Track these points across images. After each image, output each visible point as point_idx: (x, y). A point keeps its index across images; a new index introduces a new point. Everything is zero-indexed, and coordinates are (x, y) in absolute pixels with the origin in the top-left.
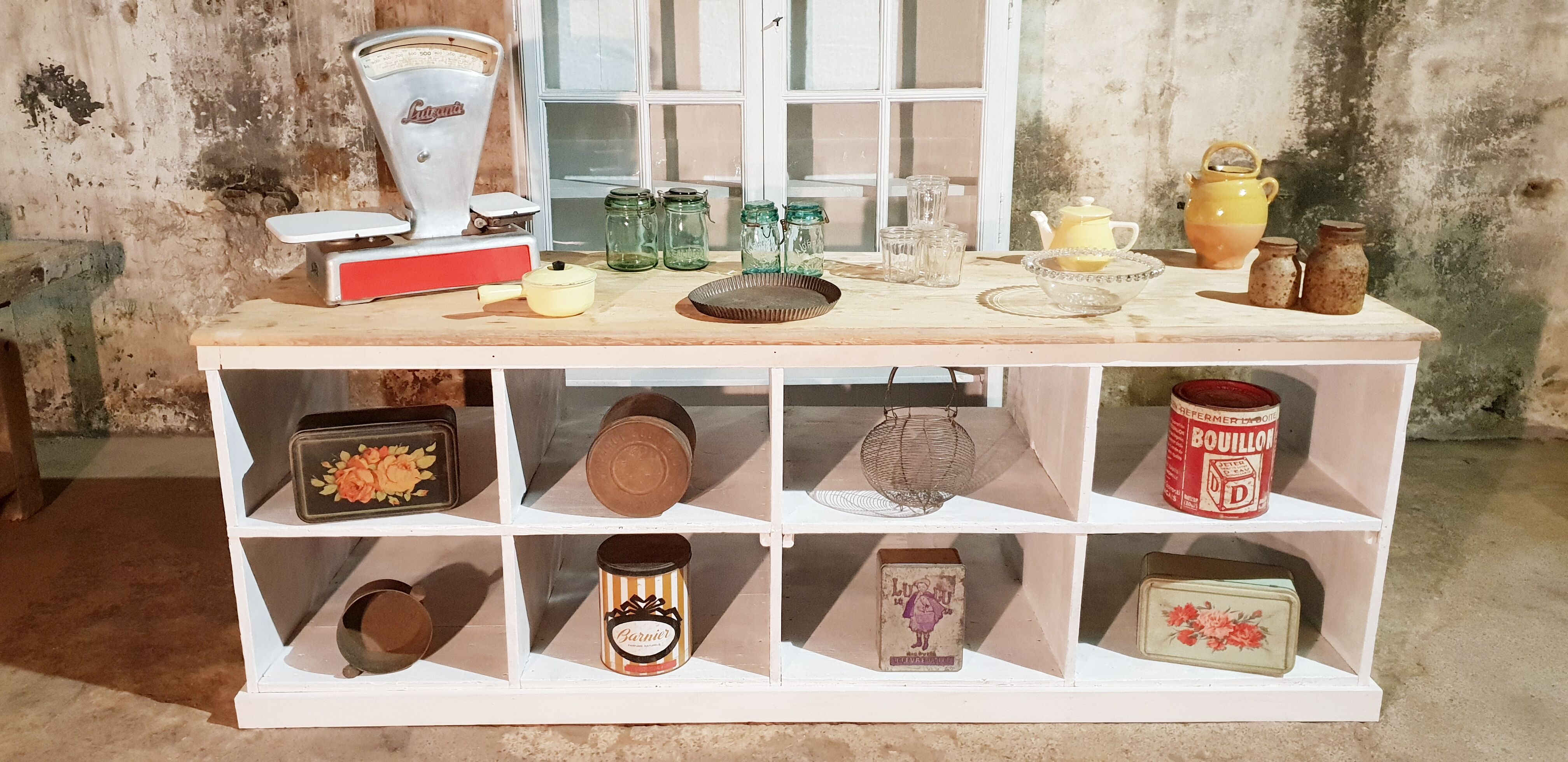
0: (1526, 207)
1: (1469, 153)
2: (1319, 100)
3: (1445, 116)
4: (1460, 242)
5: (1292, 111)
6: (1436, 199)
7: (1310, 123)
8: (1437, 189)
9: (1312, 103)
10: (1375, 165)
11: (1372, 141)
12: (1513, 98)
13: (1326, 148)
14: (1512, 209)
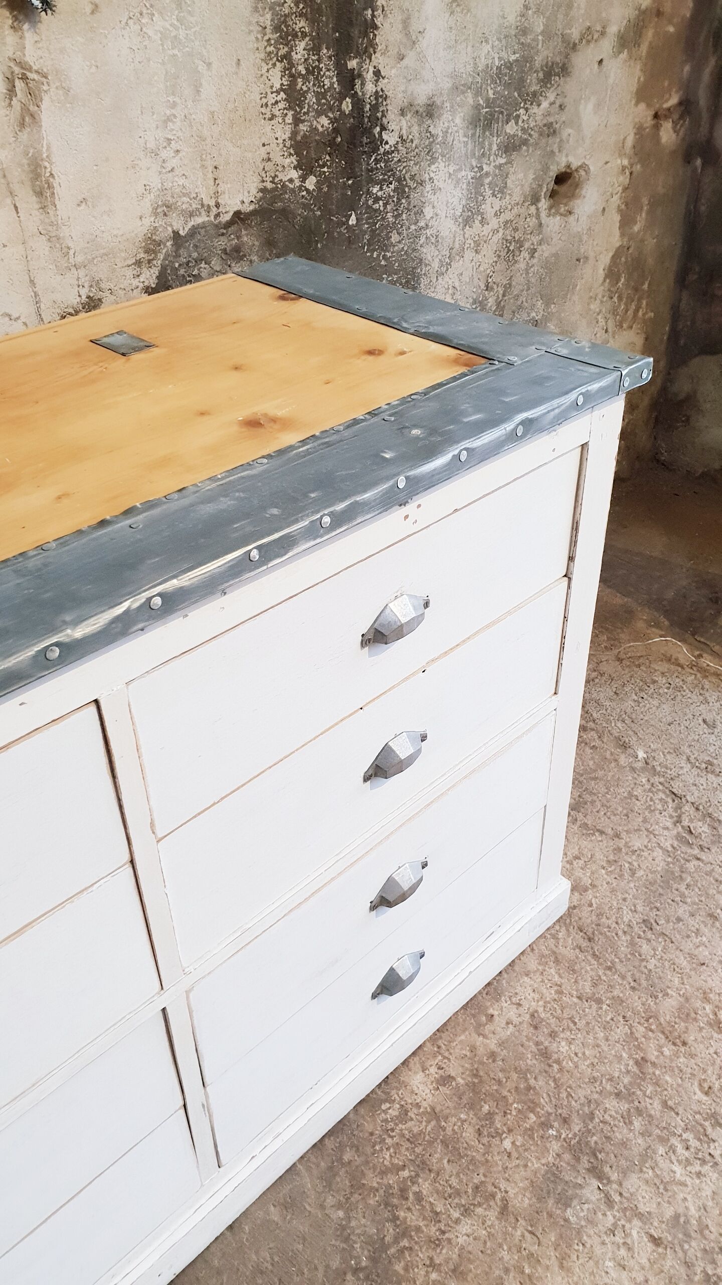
0: (554, 215)
1: (499, 140)
2: (304, 72)
3: (470, 80)
4: (495, 287)
5: (264, 101)
6: (467, 227)
7: (297, 121)
8: (469, 210)
9: (293, 77)
10: (392, 186)
11: (387, 143)
12: (542, 33)
13: (325, 169)
14: (543, 222)
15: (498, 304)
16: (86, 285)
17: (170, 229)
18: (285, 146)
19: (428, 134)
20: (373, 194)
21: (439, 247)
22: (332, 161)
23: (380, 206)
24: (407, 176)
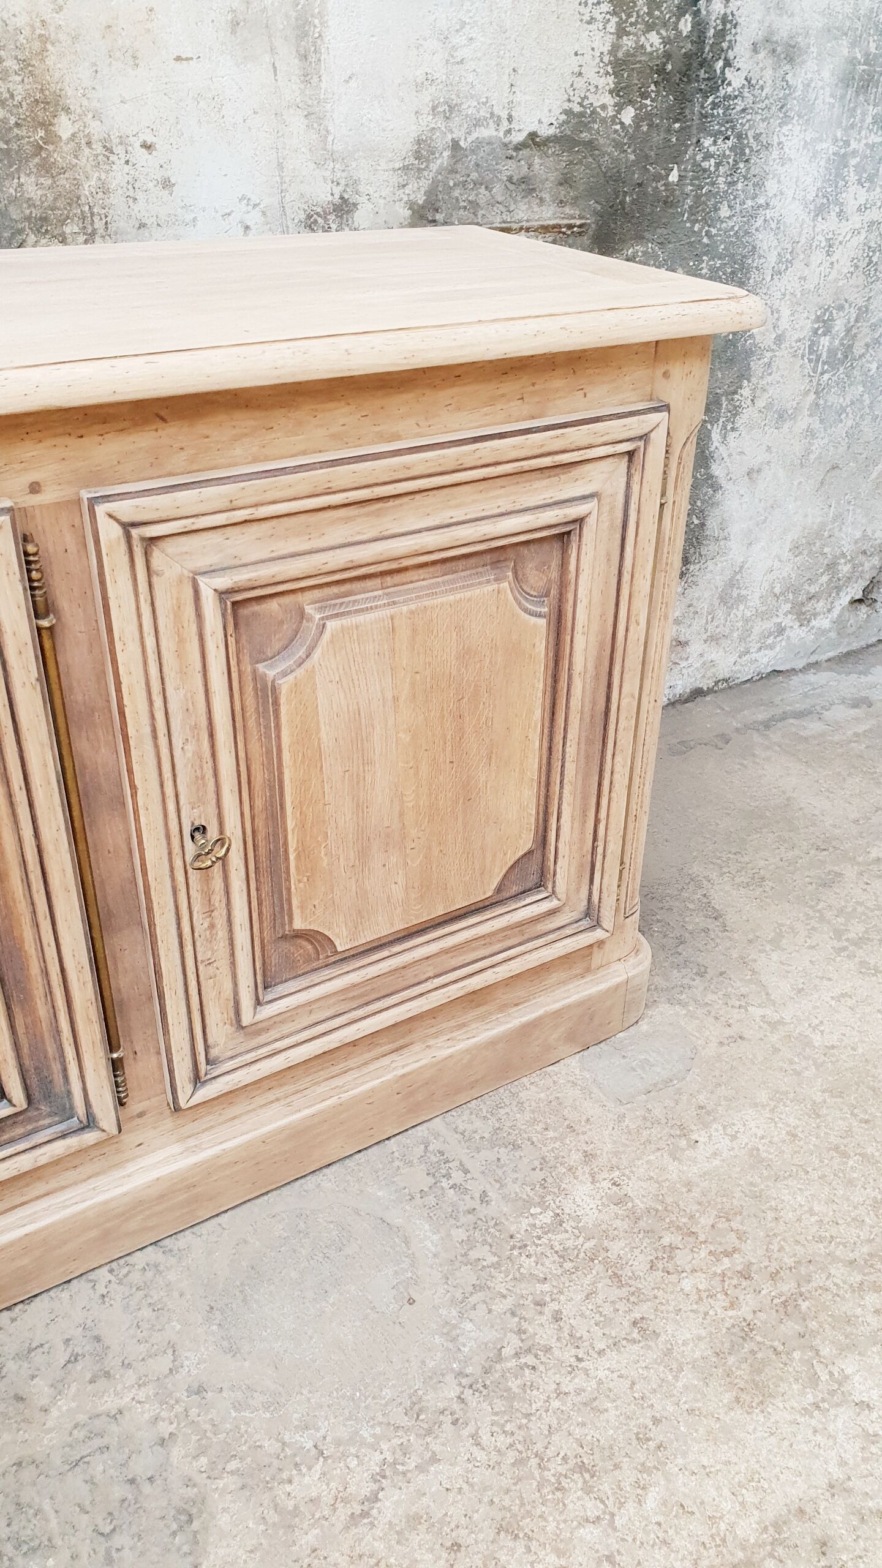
15: (848, 331)
16: (343, 182)
17: (450, 137)
18: (601, 61)
19: (785, 86)
20: (704, 148)
21: (779, 237)
22: (658, 92)
23: (710, 166)
24: (750, 134)
